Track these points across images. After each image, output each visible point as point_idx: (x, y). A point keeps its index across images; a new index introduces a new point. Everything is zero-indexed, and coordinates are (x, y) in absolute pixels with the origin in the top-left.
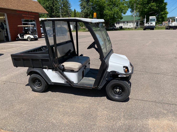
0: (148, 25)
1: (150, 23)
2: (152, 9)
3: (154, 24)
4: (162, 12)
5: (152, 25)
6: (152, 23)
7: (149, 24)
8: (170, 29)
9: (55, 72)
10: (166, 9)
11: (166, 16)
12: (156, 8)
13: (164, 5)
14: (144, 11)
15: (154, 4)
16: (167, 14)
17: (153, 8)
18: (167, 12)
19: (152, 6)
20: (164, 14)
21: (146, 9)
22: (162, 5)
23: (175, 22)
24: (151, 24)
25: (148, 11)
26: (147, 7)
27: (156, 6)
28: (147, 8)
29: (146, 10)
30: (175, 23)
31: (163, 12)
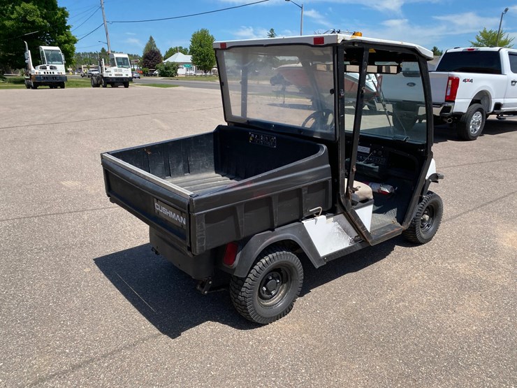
0: (42, 73)
1: (48, 68)
2: (29, 22)
3: (60, 69)
4: (61, 36)
5: (56, 73)
6: (55, 68)
7: (45, 68)
8: (108, 86)
9: (332, 219)
10: (68, 27)
11: (73, 49)
12: (43, 22)
13: (62, 16)
14: (4, 25)
15: (34, 7)
16: (75, 42)
17: (34, 21)
18: (73, 37)
19: (27, 12)
20: (66, 42)
21: (10, 19)
22: (56, 14)
23: (116, 68)
24: (51, 68)
25: (18, 28)
26: (12, 13)
27: (39, 13)
28: (13, 16)
29: (8, 23)
30: (116, 70)
31: (63, 34)
